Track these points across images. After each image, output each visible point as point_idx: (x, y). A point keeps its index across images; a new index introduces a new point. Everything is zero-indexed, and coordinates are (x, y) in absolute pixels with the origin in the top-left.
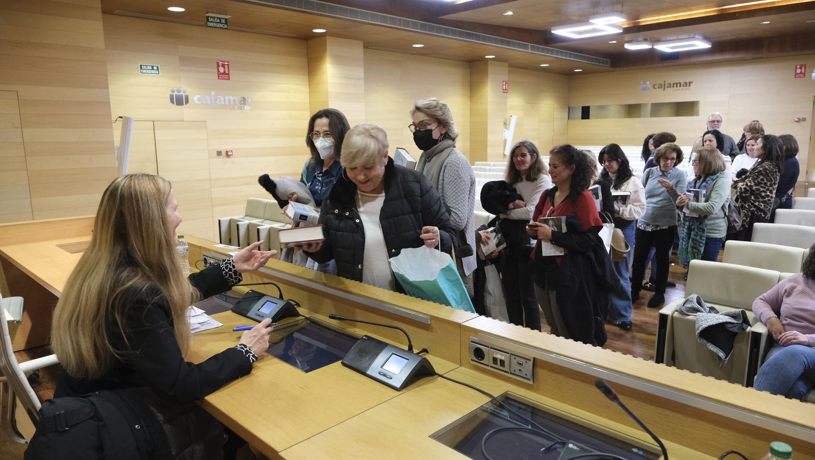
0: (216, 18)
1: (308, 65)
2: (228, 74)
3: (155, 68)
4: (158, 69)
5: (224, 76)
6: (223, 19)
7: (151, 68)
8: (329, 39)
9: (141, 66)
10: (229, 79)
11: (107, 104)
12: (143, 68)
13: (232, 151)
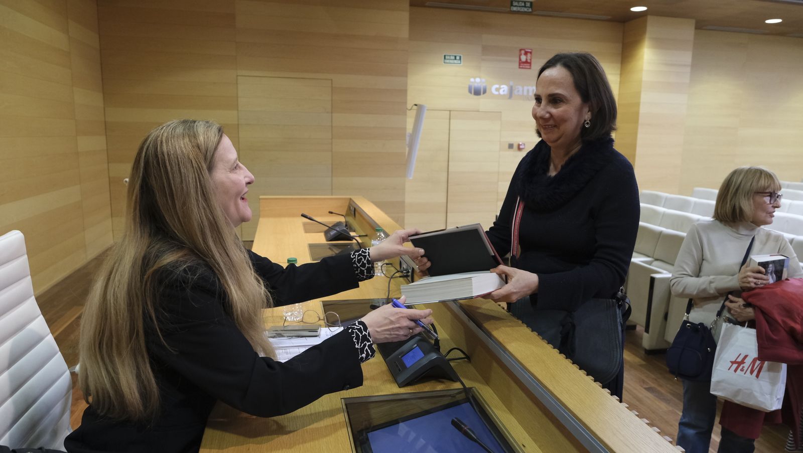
0: (520, 1)
1: (623, 51)
2: (530, 63)
3: (458, 58)
4: (460, 59)
5: (525, 64)
6: (528, 2)
7: (454, 58)
8: (650, 19)
9: (445, 56)
10: (530, 68)
11: (403, 92)
12: (446, 58)
13: (524, 145)
